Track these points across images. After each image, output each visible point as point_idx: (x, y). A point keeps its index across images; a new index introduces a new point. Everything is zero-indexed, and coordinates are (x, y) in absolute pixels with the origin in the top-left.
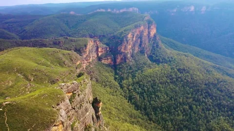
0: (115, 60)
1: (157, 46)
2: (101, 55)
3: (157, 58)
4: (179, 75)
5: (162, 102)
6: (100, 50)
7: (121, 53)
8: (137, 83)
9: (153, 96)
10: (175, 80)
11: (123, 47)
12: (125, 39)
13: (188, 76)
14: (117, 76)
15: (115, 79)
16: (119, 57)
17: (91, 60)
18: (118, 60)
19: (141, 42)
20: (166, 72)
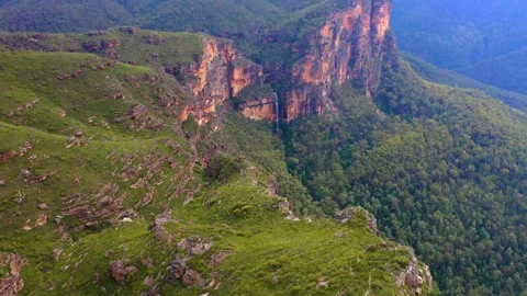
0: (281, 110)
1: (395, 67)
2: (241, 92)
3: (403, 102)
4: (480, 152)
5: (457, 246)
6: (237, 75)
7: (299, 86)
8: (363, 180)
9: (422, 224)
10: (472, 167)
11: (308, 68)
12: (312, 42)
13: (505, 154)
14: (296, 160)
15: (291, 167)
16: (295, 99)
17: (213, 109)
18: (293, 110)
19: (354, 53)
20: (440, 144)
